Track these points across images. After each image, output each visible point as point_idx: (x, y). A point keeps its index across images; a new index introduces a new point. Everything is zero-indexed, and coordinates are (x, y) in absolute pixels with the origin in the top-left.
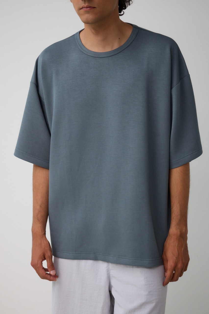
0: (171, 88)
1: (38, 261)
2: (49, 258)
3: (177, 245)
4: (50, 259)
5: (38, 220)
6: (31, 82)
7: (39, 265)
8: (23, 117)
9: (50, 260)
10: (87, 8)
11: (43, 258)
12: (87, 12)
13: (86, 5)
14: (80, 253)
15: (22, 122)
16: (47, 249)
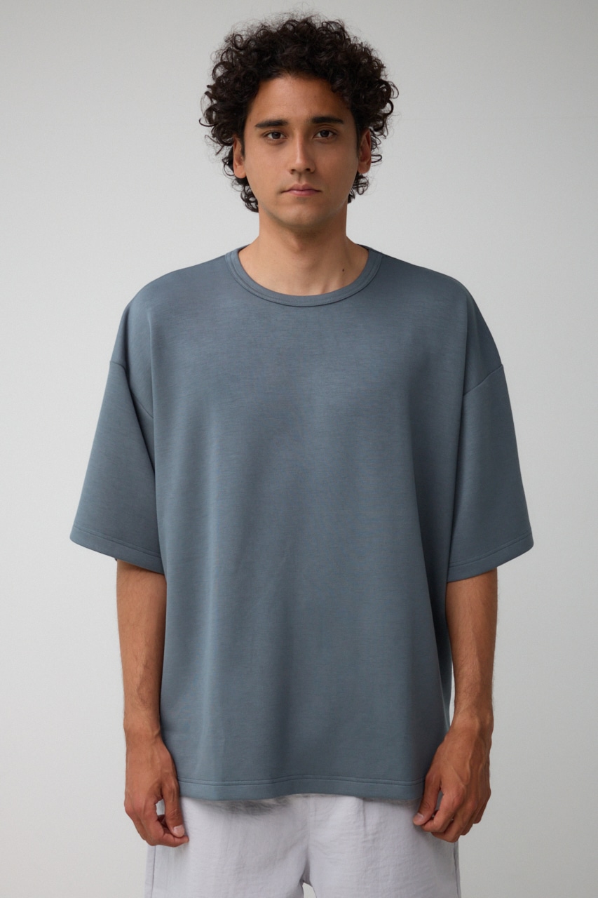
0: (464, 393)
1: (146, 801)
2: (172, 794)
3: (470, 756)
4: (174, 796)
5: (142, 699)
6: (112, 362)
7: (148, 813)
8: (94, 446)
9: (173, 800)
10: (302, 191)
11: (159, 796)
12: (300, 201)
13: (304, 183)
14: (234, 782)
15: (91, 460)
16: (167, 771)
